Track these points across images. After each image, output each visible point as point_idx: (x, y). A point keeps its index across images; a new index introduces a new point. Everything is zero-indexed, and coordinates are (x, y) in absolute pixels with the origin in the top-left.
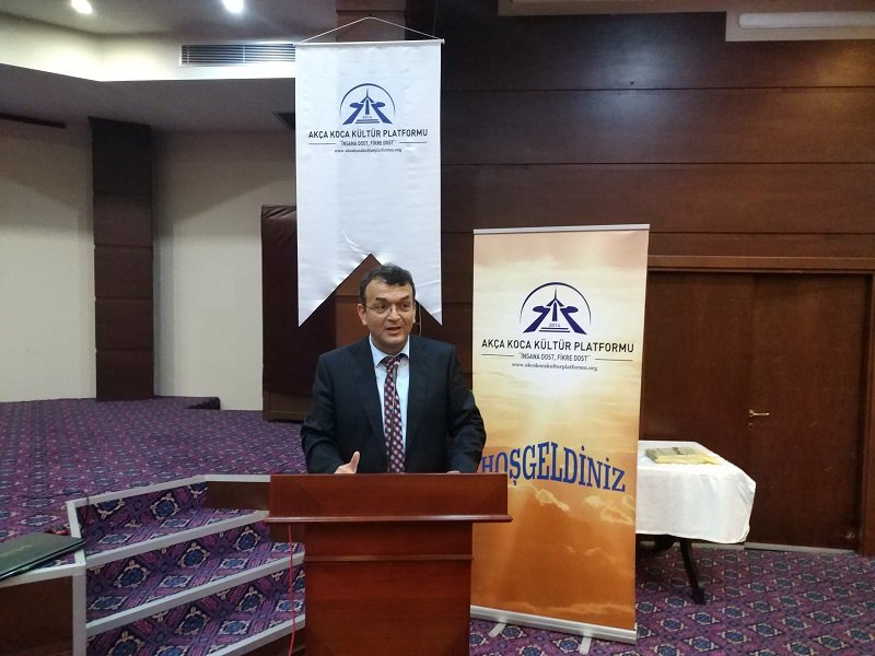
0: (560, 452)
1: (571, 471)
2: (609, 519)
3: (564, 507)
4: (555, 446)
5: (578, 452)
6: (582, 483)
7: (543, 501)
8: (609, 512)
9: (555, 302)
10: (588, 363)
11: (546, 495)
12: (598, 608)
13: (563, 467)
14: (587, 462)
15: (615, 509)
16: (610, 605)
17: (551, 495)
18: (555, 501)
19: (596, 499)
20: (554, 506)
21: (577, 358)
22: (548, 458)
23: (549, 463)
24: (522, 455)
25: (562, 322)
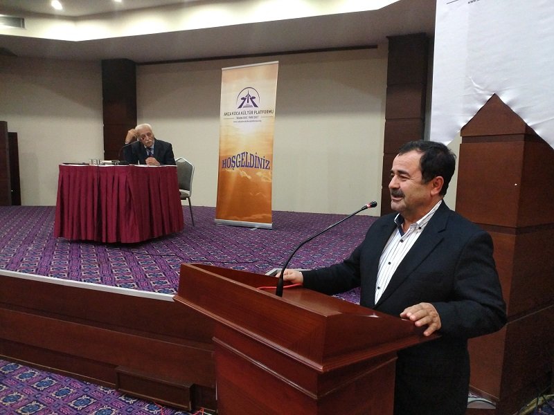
0: (249, 155)
1: (252, 163)
2: (264, 180)
3: (249, 177)
4: (247, 153)
5: (254, 155)
6: (256, 167)
7: (242, 176)
9: (248, 95)
10: (259, 119)
11: (243, 173)
12: (259, 216)
13: (250, 161)
14: (257, 159)
15: (266, 177)
16: (264, 215)
17: (245, 173)
18: (247, 175)
19: (260, 173)
20: (246, 178)
21: (255, 117)
22: (245, 158)
23: (245, 160)
24: (236, 158)
25: (250, 103)
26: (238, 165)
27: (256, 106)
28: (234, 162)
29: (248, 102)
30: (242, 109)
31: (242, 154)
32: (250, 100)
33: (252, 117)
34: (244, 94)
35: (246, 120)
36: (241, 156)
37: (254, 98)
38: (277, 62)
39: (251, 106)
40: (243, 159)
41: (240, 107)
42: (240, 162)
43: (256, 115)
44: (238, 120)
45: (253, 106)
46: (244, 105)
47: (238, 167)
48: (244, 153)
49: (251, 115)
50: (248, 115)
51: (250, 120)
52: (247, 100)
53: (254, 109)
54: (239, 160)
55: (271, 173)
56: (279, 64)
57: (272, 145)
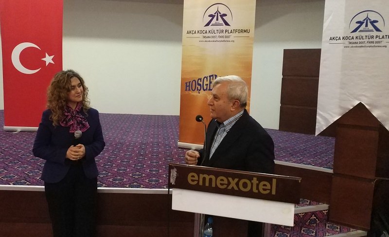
4: (216, 76)
9: (218, 12)
10: (231, 39)
21: (226, 37)
24: (202, 81)
25: (220, 21)
26: (205, 88)
27: (227, 24)
28: (200, 85)
29: (217, 20)
30: (210, 28)
31: (210, 76)
32: (219, 17)
33: (223, 37)
34: (212, 11)
35: (215, 39)
36: (208, 78)
37: (225, 15)
39: (221, 25)
40: (210, 82)
41: (208, 25)
42: (207, 85)
43: (227, 34)
44: (205, 39)
45: (224, 24)
46: (213, 22)
47: (204, 90)
48: (213, 76)
49: (221, 34)
50: (218, 34)
51: (220, 39)
52: (215, 18)
53: (224, 27)
54: (205, 82)
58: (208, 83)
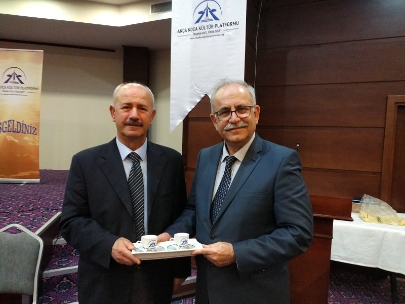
0: (15, 123)
1: (19, 129)
2: (31, 144)
3: (16, 141)
5: (21, 122)
6: (22, 133)
7: (9, 140)
8: (31, 141)
9: (14, 74)
10: (25, 94)
11: (10, 137)
12: (27, 173)
13: (16, 128)
14: (24, 126)
15: (33, 141)
16: (31, 172)
17: (12, 137)
18: (13, 139)
19: (27, 138)
20: (13, 141)
21: (22, 92)
22: (11, 125)
23: (11, 127)
24: (2, 124)
25: (17, 80)
26: (4, 130)
27: (22, 83)
29: (14, 79)
30: (8, 84)
31: (9, 121)
33: (18, 92)
34: (10, 72)
35: (12, 93)
36: (7, 123)
37: (20, 76)
38: (42, 51)
39: (17, 83)
40: (9, 126)
41: (6, 82)
42: (6, 128)
43: (22, 90)
44: (4, 93)
45: (19, 82)
46: (11, 80)
47: (4, 132)
48: (11, 121)
49: (17, 90)
50: (14, 90)
51: (17, 93)
52: (12, 78)
53: (20, 85)
54: (5, 126)
55: (38, 138)
56: (44, 53)
57: (38, 115)
58: (7, 126)
